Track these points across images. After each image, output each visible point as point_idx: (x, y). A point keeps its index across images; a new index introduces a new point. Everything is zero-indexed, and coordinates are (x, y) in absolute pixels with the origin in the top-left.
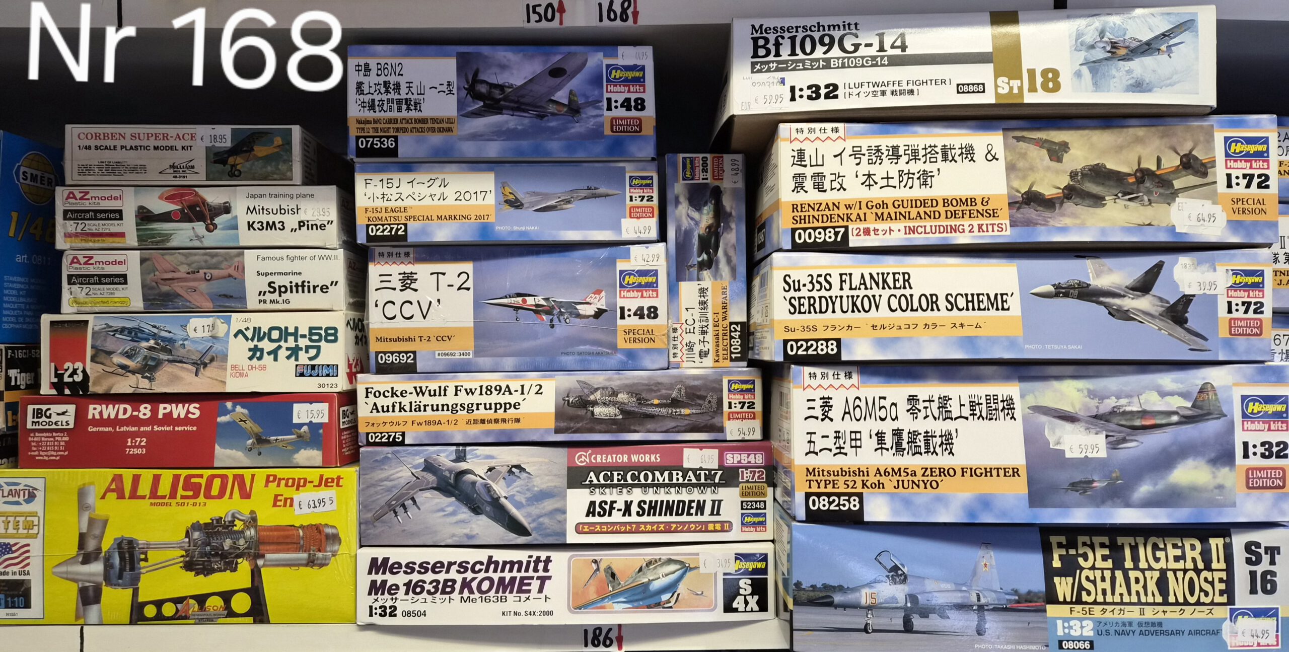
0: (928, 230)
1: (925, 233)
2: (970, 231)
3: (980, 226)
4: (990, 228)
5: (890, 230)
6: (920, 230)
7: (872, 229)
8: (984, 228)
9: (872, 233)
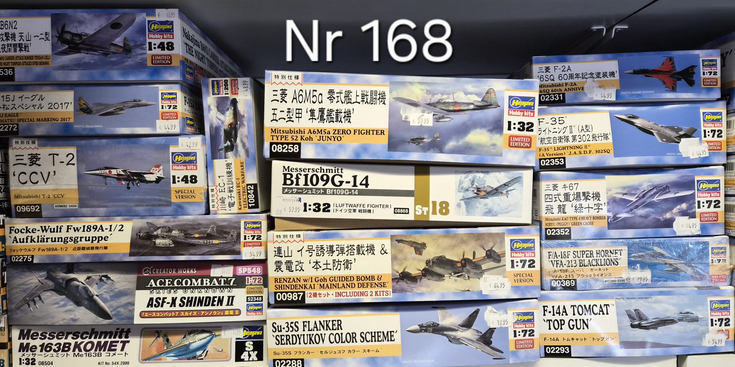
0: (348, 294)
1: (347, 296)
2: (371, 295)
3: (376, 292)
4: (382, 293)
5: (328, 294)
6: (344, 294)
7: (318, 293)
8: (378, 293)
9: (318, 296)
